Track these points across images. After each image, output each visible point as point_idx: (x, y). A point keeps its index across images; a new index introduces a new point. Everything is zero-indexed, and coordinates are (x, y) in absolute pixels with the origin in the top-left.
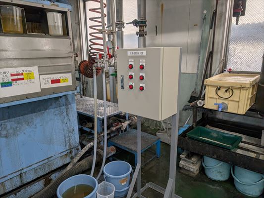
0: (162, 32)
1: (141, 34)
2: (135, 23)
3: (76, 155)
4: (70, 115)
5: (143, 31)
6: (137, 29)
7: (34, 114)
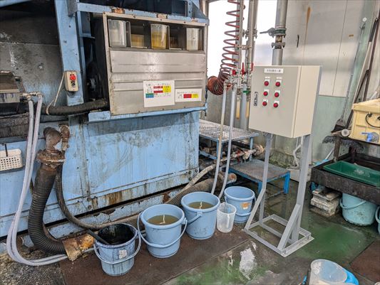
0: (305, 44)
1: (278, 46)
2: (272, 32)
3: (194, 176)
4: (193, 133)
5: (281, 41)
6: (273, 40)
7: (162, 128)
